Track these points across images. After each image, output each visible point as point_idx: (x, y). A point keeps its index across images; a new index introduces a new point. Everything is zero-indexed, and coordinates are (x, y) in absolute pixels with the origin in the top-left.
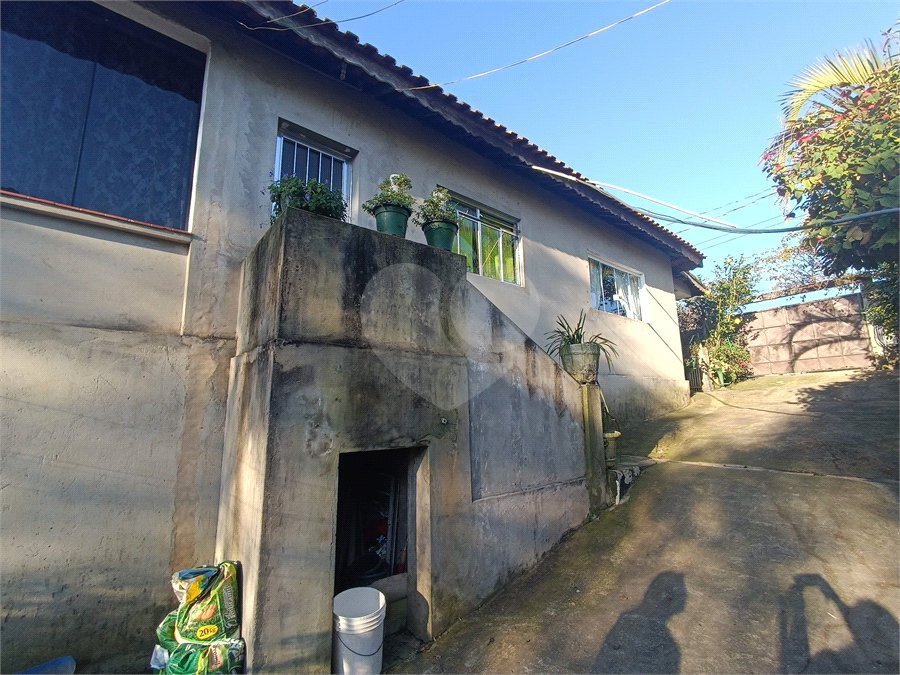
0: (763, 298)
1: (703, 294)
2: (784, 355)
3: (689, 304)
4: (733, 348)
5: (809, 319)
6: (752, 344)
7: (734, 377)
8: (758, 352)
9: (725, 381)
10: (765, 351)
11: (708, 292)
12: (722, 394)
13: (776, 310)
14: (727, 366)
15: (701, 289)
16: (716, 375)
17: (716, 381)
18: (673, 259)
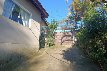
0: (59, 29)
1: (48, 26)
2: (60, 41)
3: (45, 27)
4: (52, 39)
5: (66, 36)
6: (56, 38)
7: (51, 45)
8: (56, 40)
9: (49, 46)
10: (57, 40)
11: (49, 25)
12: (48, 48)
13: (60, 32)
14: (50, 42)
15: (48, 24)
16: (48, 44)
17: (47, 45)
18: (42, 14)
